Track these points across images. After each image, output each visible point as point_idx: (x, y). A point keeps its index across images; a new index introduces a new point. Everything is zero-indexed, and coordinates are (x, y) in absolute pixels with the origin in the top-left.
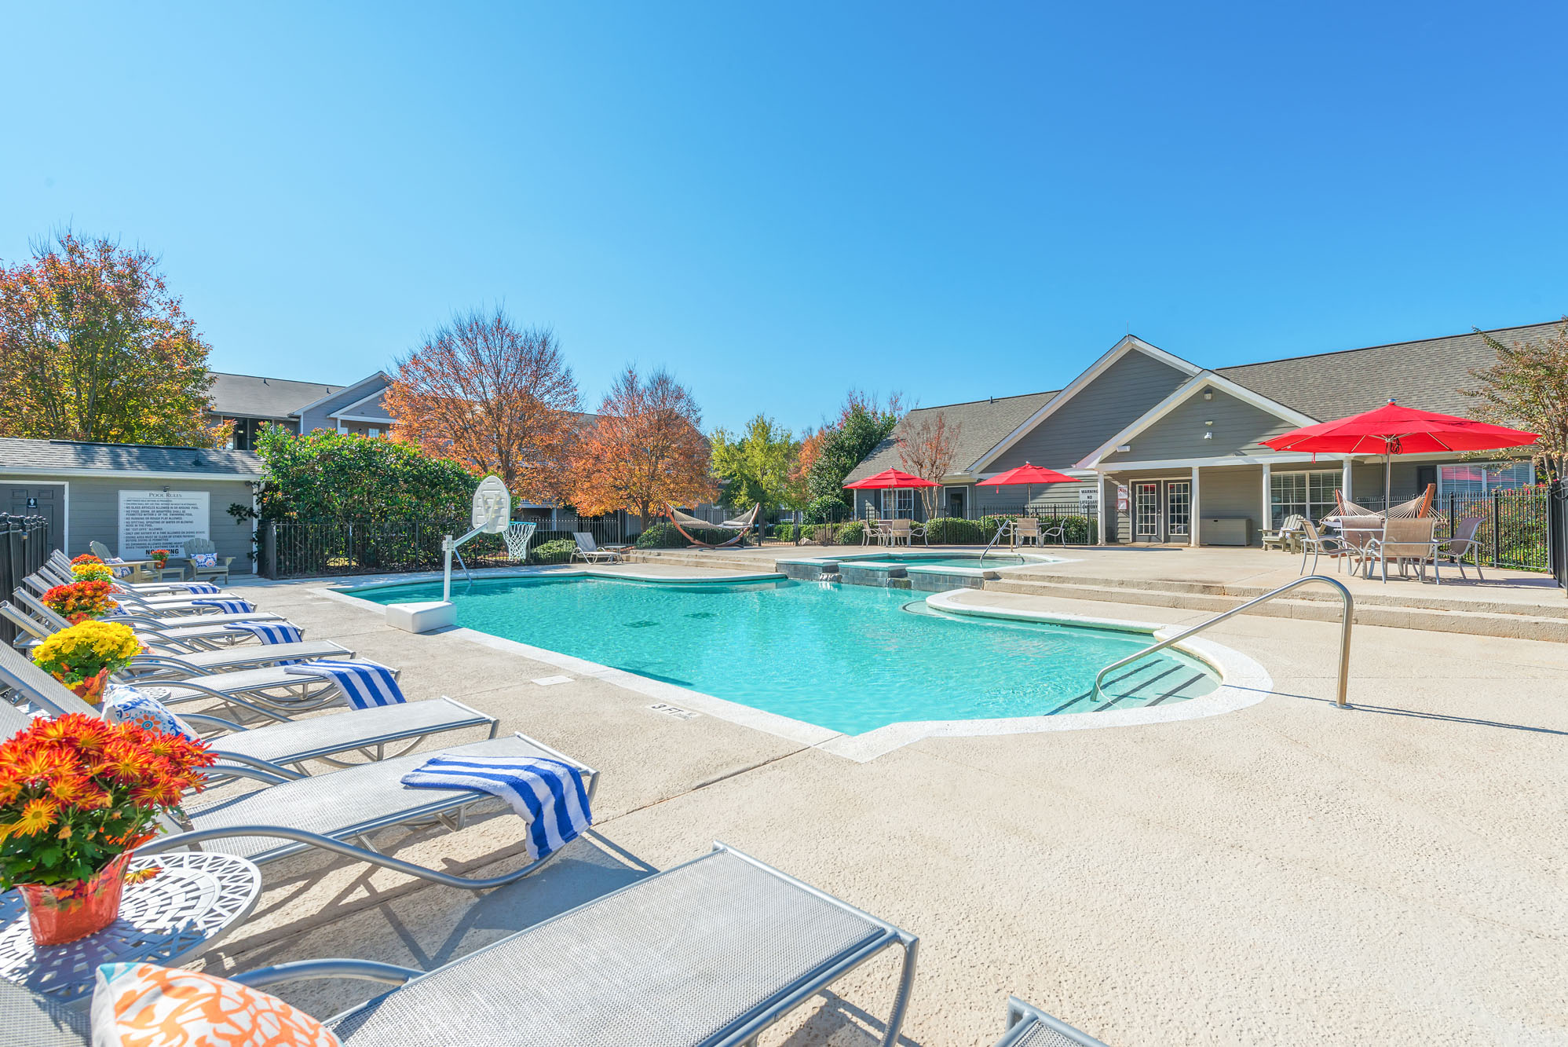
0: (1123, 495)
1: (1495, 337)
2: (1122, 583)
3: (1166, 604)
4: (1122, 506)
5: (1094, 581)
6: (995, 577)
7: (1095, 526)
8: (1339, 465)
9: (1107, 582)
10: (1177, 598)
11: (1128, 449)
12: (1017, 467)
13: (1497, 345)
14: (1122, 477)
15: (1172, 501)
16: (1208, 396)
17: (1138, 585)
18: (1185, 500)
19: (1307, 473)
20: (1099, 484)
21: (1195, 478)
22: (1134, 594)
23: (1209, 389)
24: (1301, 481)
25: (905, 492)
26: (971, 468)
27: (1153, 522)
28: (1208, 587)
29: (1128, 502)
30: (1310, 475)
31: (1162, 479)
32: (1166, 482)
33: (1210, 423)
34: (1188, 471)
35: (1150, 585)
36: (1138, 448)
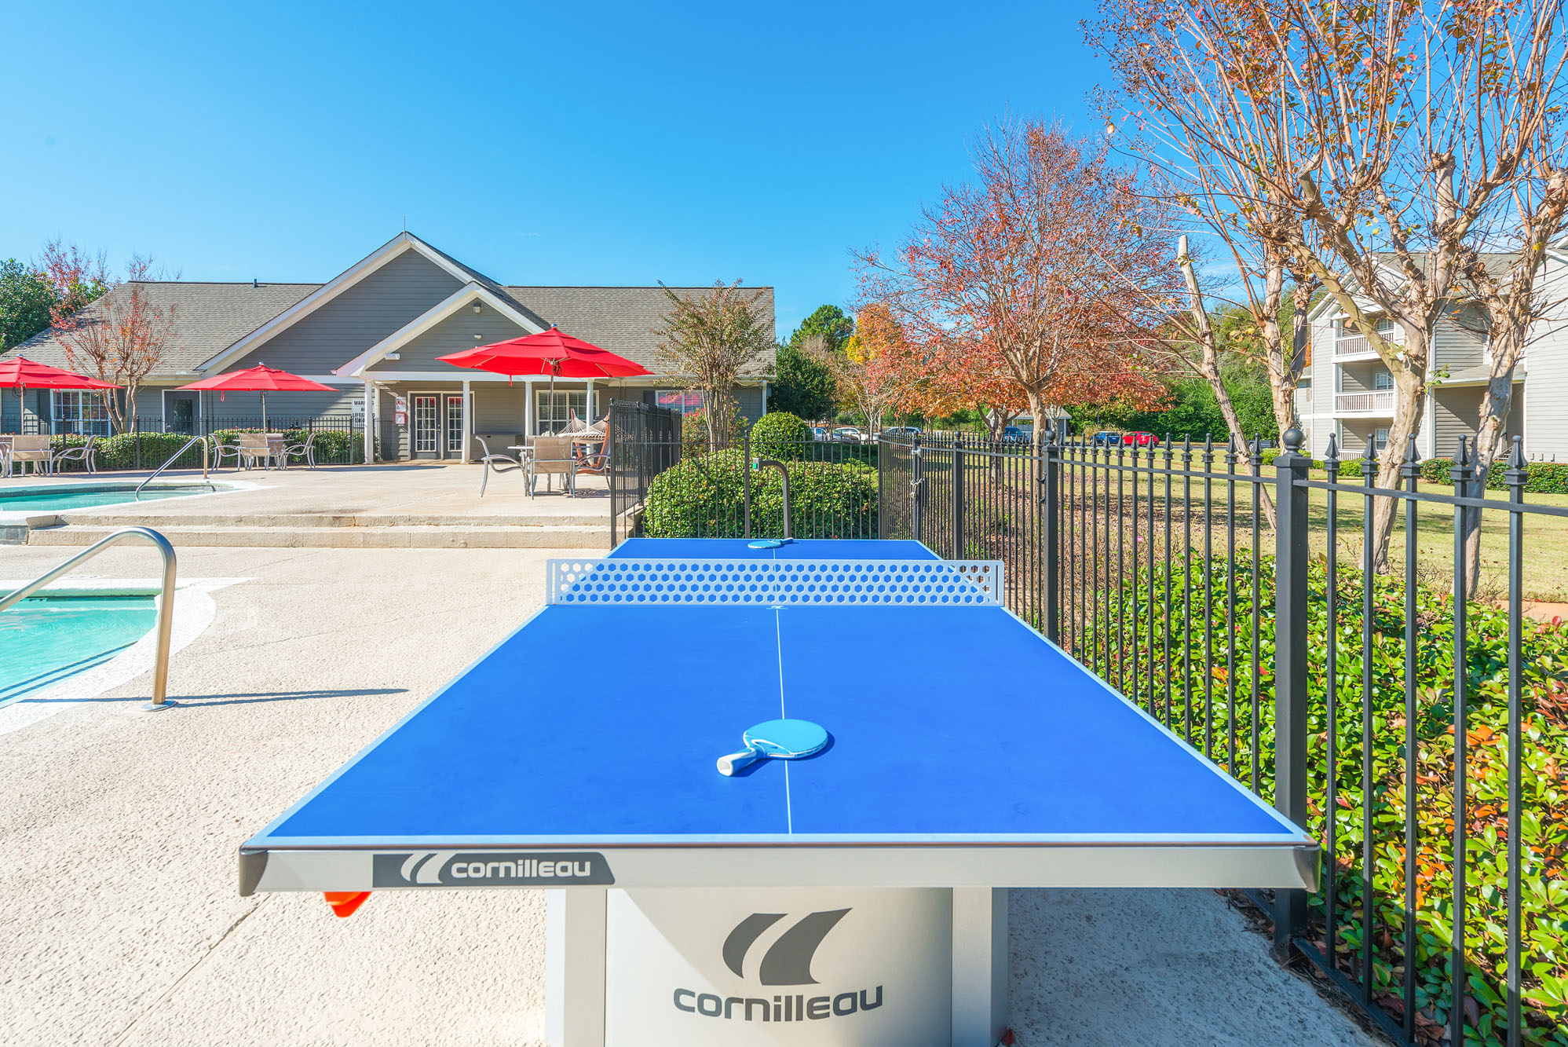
0: (402, 407)
1: (674, 292)
2: (240, 520)
3: (283, 544)
4: (400, 420)
5: (204, 520)
6: (58, 523)
7: (360, 442)
8: (584, 386)
9: (221, 520)
10: (295, 535)
11: (397, 357)
12: (242, 369)
13: (674, 298)
14: (401, 387)
15: (452, 415)
16: (477, 310)
17: (259, 521)
18: (458, 415)
19: (567, 392)
20: (366, 395)
21: (466, 392)
22: (244, 534)
23: (478, 302)
24: (562, 399)
25: (66, 395)
26: (204, 367)
27: (432, 437)
28: (338, 518)
29: (406, 416)
30: (570, 395)
31: (442, 392)
32: (446, 396)
33: (479, 337)
34: (459, 385)
35: (274, 521)
36: (408, 356)
